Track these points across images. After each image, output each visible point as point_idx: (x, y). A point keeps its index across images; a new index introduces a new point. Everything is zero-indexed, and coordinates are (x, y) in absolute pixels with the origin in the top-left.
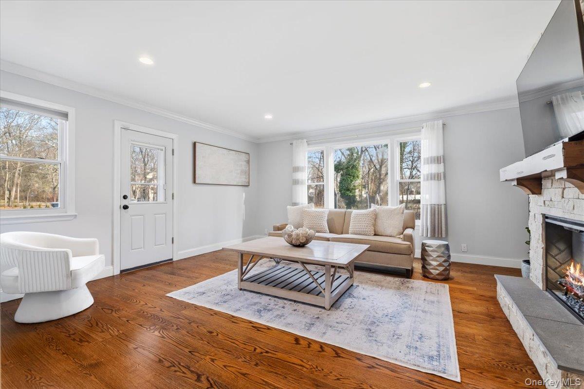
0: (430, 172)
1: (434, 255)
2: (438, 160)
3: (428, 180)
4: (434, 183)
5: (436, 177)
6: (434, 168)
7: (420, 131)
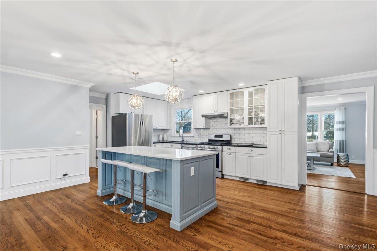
0: (339, 127)
1: (343, 158)
2: (342, 123)
3: (338, 130)
4: (340, 132)
5: (342, 129)
6: (340, 126)
7: (334, 110)
